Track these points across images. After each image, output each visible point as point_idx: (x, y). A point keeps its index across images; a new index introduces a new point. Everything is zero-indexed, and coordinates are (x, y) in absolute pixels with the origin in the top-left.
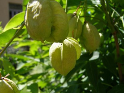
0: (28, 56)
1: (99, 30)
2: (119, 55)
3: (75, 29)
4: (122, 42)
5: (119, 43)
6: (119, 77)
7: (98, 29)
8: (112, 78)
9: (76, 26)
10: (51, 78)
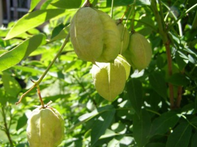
0: (40, 68)
1: (146, 37)
2: (171, 73)
3: (121, 41)
4: (175, 55)
5: (173, 56)
6: (169, 101)
7: (145, 35)
8: (160, 104)
9: (122, 38)
10: (71, 101)
